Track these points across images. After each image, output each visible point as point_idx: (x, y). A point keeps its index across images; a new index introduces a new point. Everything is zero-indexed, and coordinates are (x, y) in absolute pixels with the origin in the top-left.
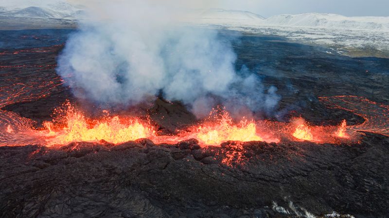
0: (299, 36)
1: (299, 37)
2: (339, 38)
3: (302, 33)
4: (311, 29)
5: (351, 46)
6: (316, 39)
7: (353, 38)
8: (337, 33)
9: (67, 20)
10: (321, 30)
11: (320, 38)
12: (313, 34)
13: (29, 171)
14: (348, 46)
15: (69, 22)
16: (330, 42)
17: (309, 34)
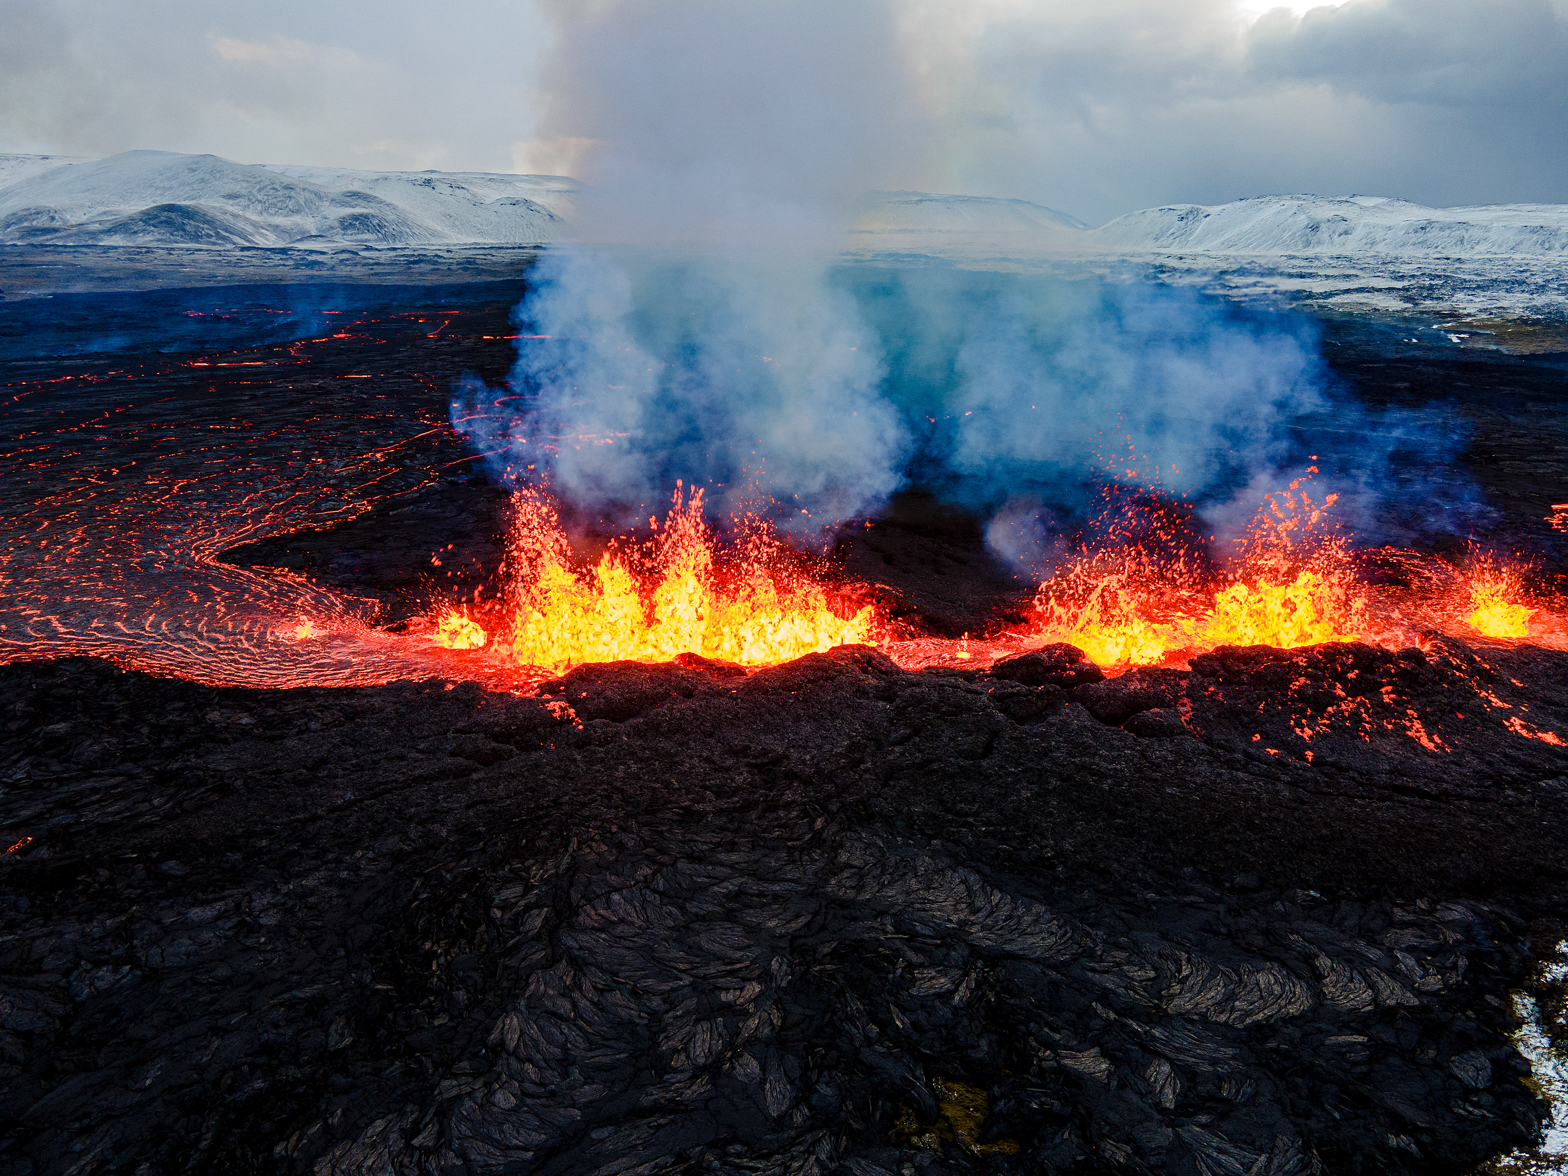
0: (1255, 285)
1: (1258, 290)
2: (1422, 288)
3: (1262, 275)
4: (1294, 257)
5: (1484, 316)
6: (1331, 294)
7: (1478, 287)
8: (1405, 269)
9: (312, 252)
10: (1334, 262)
11: (1347, 291)
12: (1311, 275)
13: (443, 774)
14: (1469, 315)
15: (320, 258)
16: (1394, 304)
17: (1291, 276)
